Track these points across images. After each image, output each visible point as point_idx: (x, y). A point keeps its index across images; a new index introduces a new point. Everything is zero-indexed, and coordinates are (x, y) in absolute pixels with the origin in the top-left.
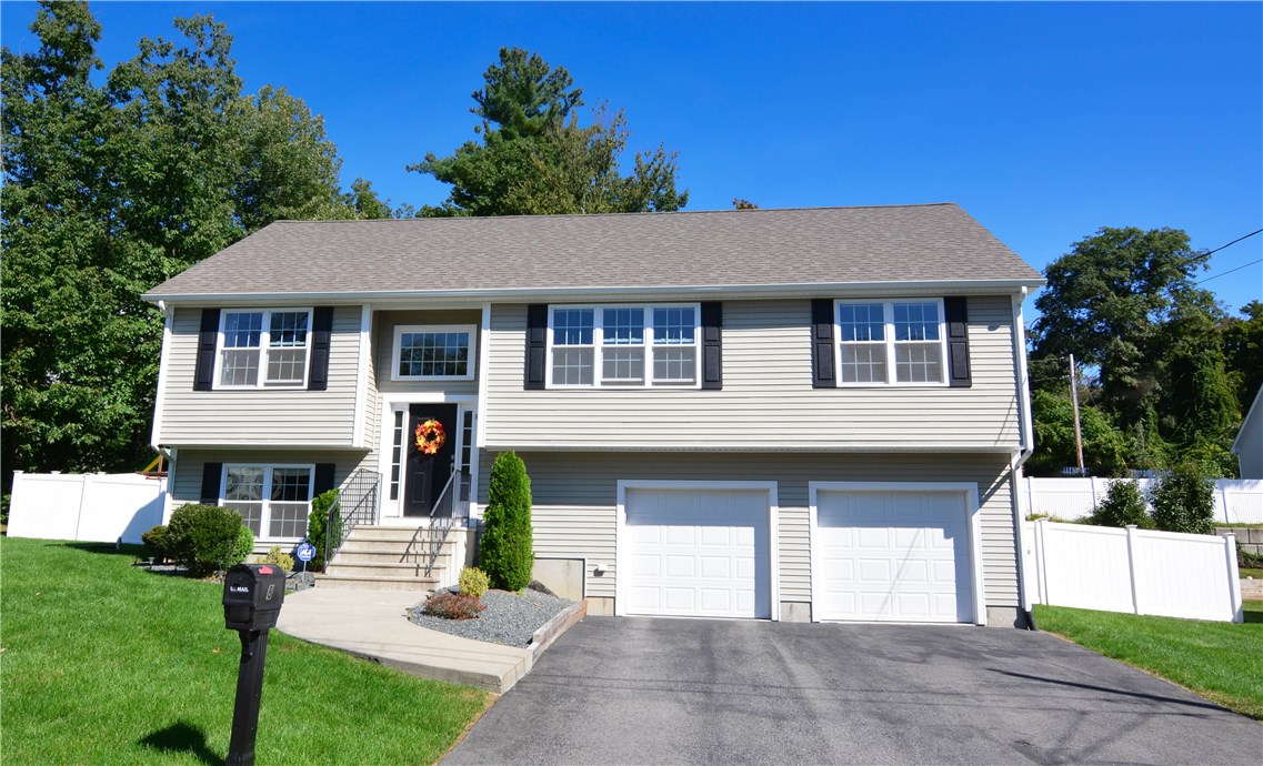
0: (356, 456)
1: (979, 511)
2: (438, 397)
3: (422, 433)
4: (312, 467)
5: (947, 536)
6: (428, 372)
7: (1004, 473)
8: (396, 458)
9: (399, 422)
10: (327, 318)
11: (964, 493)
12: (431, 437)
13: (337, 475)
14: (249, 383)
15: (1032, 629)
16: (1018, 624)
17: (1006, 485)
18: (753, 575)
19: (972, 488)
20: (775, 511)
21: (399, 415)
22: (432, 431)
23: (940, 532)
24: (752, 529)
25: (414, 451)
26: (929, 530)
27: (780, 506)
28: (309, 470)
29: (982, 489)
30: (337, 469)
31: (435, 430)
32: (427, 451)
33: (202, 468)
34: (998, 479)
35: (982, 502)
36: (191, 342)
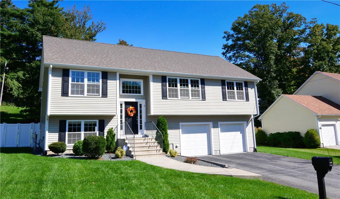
0: (110, 117)
1: (247, 127)
2: (133, 100)
3: (129, 110)
4: (97, 121)
5: (241, 133)
6: (130, 93)
7: (250, 119)
8: (121, 117)
9: (121, 107)
10: (106, 75)
11: (243, 124)
12: (131, 111)
13: (105, 123)
14: (81, 94)
15: (256, 152)
16: (254, 151)
17: (251, 122)
18: (207, 145)
19: (245, 123)
20: (212, 129)
21: (121, 105)
22: (132, 110)
23: (239, 132)
24: (206, 134)
25: (127, 116)
26: (238, 132)
27: (213, 128)
28: (96, 122)
29: (247, 123)
30: (105, 121)
31: (133, 109)
32: (131, 116)
33: (59, 122)
34: (250, 121)
35: (247, 125)
36: (59, 80)
